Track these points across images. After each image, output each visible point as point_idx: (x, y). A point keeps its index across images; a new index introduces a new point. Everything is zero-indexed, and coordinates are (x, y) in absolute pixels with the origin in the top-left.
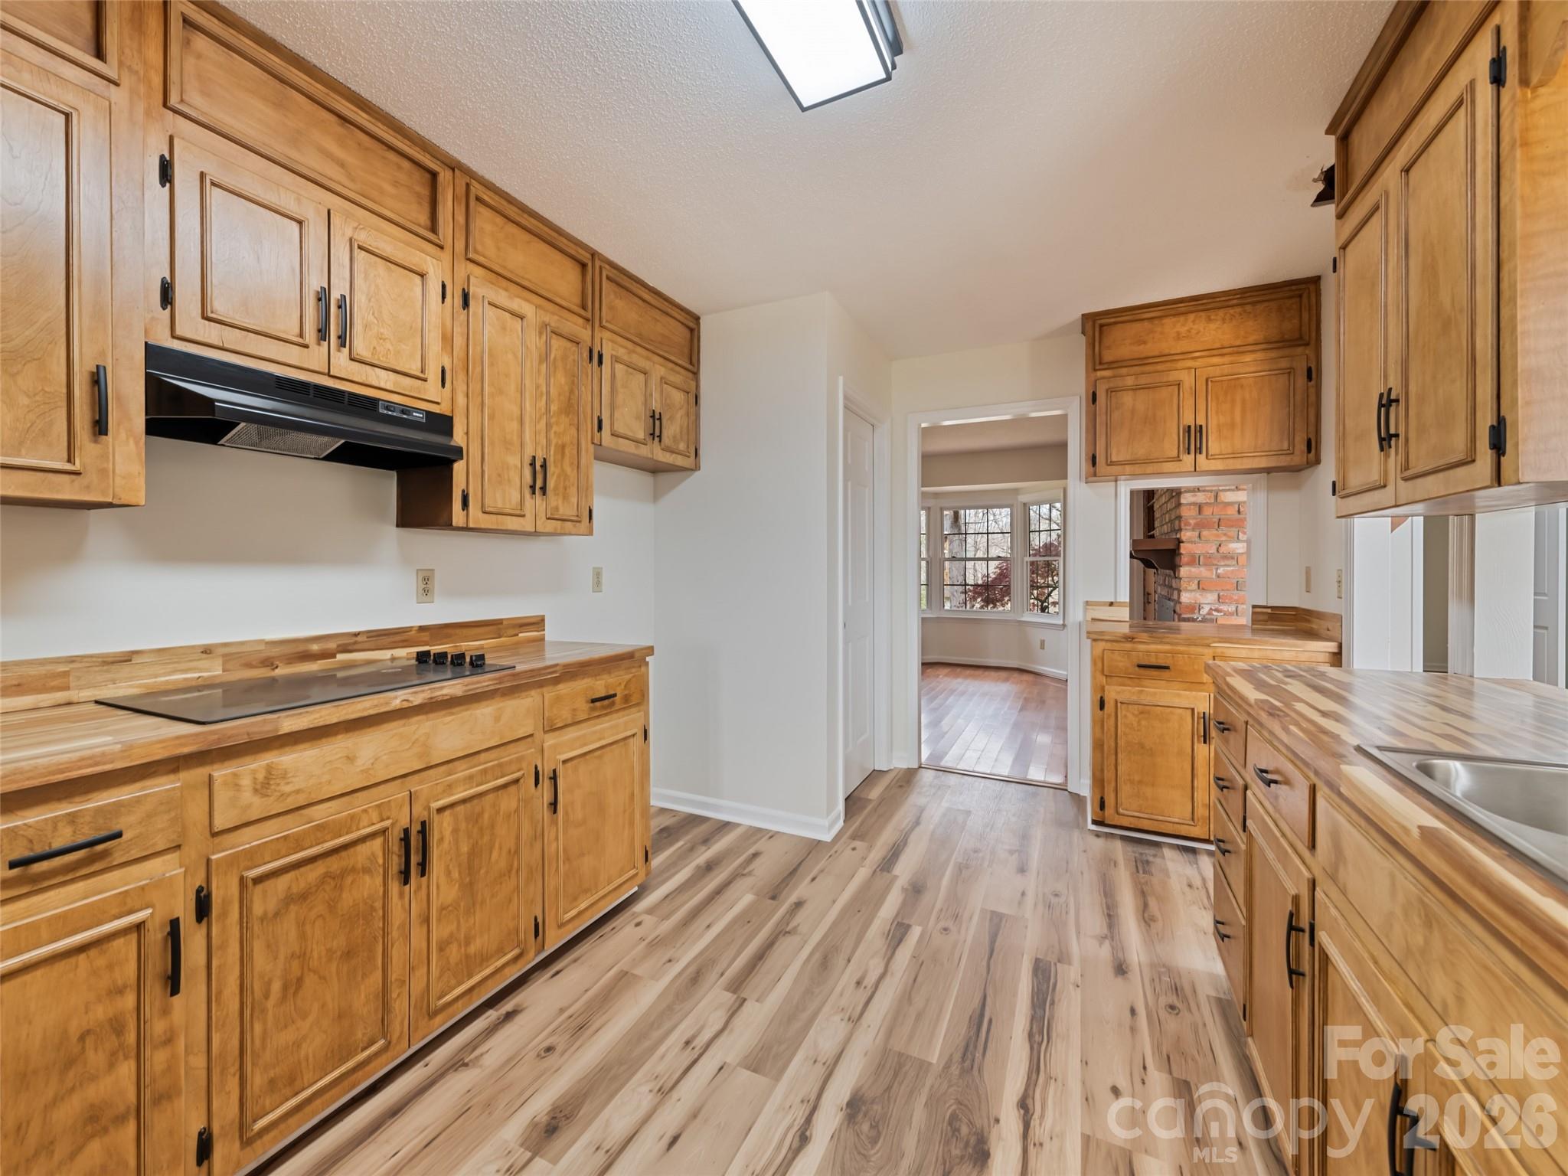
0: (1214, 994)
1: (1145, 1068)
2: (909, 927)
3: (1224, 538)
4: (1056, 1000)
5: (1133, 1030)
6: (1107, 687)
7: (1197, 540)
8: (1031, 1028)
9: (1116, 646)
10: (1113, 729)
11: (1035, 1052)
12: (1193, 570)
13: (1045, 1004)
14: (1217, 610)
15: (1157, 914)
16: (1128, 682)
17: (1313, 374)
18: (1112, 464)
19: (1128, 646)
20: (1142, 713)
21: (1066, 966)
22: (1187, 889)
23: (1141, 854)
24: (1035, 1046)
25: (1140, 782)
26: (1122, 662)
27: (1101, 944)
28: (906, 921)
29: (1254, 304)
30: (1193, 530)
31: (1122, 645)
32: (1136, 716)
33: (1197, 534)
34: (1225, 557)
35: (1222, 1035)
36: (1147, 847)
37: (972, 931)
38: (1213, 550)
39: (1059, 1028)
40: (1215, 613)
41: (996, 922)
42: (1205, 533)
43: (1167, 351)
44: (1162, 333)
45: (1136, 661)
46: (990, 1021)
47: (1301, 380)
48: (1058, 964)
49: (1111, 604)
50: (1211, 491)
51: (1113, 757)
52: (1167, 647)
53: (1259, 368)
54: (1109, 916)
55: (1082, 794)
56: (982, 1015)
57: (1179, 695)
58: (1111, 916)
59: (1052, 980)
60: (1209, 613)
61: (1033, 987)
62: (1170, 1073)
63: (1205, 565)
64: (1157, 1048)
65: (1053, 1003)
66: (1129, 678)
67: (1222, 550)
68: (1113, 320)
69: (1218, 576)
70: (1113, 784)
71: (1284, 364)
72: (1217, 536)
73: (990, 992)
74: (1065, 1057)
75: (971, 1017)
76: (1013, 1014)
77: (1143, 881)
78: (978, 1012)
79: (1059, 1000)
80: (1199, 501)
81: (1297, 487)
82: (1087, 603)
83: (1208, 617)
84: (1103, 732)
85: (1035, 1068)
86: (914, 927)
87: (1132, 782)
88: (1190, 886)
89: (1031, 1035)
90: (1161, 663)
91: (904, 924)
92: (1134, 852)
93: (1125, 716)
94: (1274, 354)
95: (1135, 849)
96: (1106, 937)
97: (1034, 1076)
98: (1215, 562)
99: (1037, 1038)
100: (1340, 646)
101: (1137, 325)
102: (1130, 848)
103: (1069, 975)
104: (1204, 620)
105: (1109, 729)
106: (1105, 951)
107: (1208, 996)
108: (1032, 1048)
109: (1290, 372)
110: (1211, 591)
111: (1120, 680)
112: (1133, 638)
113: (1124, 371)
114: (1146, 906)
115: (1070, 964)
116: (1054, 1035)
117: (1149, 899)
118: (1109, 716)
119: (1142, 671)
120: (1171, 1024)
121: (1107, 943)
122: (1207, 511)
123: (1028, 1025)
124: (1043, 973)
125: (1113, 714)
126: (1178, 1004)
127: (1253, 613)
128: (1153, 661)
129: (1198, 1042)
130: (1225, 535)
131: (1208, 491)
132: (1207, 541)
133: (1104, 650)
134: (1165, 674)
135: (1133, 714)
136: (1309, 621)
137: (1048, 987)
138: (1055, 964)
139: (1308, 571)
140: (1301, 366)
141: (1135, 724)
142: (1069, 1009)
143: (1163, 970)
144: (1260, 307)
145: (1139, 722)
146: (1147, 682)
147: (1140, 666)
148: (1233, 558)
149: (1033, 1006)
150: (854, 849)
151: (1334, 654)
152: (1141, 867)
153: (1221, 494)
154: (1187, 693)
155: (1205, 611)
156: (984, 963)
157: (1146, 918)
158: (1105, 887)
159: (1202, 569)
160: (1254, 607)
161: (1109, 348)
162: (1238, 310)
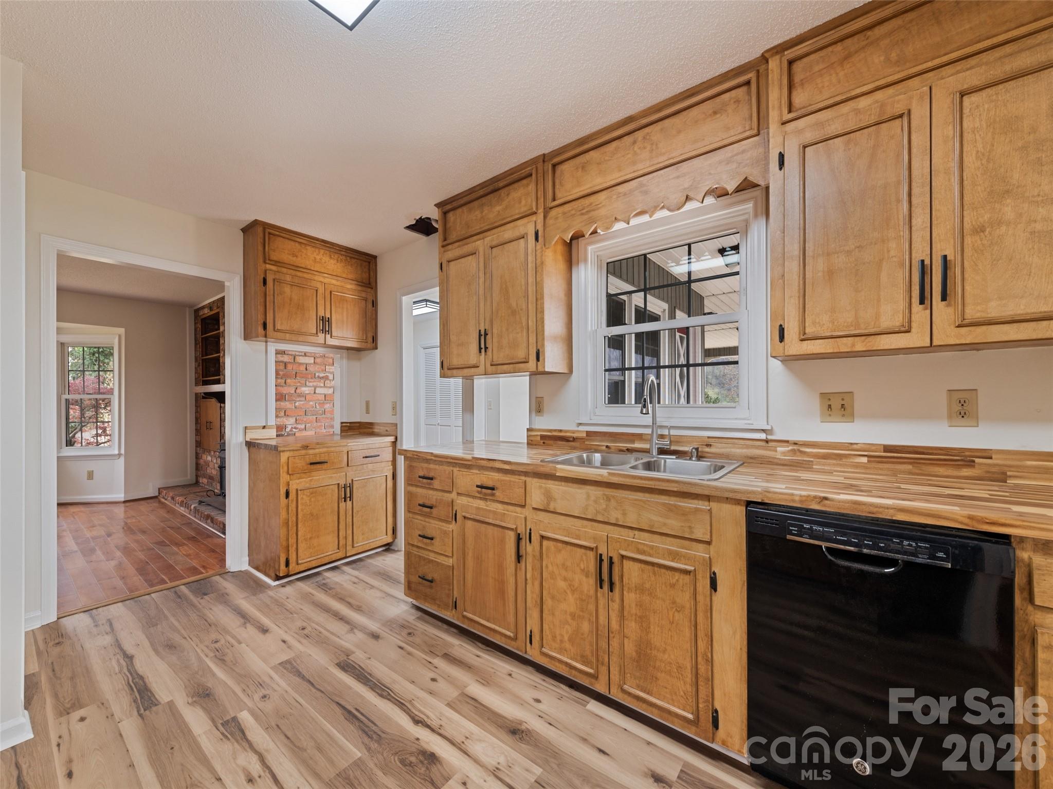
0: (414, 618)
1: (430, 663)
2: (234, 719)
3: (299, 384)
4: (370, 672)
5: (409, 654)
6: (291, 482)
7: (284, 385)
8: (377, 693)
9: (296, 453)
10: (295, 509)
11: (392, 699)
12: (282, 403)
13: (368, 679)
14: (295, 428)
15: (358, 603)
16: (303, 475)
17: (374, 304)
18: (278, 331)
19: (303, 452)
20: (311, 494)
21: (354, 655)
22: (355, 585)
23: (317, 582)
24: (389, 697)
25: (311, 538)
26: (300, 463)
27: (354, 633)
28: (228, 718)
29: (351, 258)
30: (282, 378)
31: (300, 452)
32: (309, 496)
33: (283, 381)
34: (300, 395)
35: (434, 629)
36: (315, 577)
37: (281, 683)
38: (293, 392)
39: (387, 681)
40: (294, 430)
41: (290, 667)
42: (288, 381)
43: (309, 267)
44: (306, 254)
45: (308, 461)
46: (357, 710)
47: (370, 305)
48: (349, 657)
49: (264, 427)
50: (292, 355)
51: (295, 528)
52: (325, 450)
53: (354, 294)
54: (341, 619)
55: (243, 569)
56: (349, 712)
57: (331, 477)
58: (342, 619)
59: (357, 666)
60: (291, 431)
61: (354, 677)
62: (438, 656)
63: (289, 401)
64: (424, 651)
65: (370, 675)
66: (304, 473)
67: (298, 391)
68: (278, 233)
69: (296, 407)
70: (295, 546)
71: (364, 295)
72: (295, 383)
73: (337, 699)
74: (403, 688)
75: (346, 719)
76: (361, 696)
77: (334, 594)
78: (345, 713)
79: (371, 671)
80: (285, 361)
81: (359, 359)
82: (246, 428)
83: (290, 433)
84: (288, 514)
85: (401, 705)
86: (238, 715)
87: (306, 540)
88: (354, 583)
89: (381, 696)
90: (322, 460)
91: (228, 721)
92: (312, 583)
93: (302, 498)
94: (360, 288)
95: (311, 582)
96: (352, 629)
97: (405, 708)
98: (294, 399)
99: (385, 694)
100: (396, 438)
101: (292, 243)
102: (309, 582)
103: (359, 657)
104: (288, 435)
105: (292, 510)
106: (360, 635)
107: (414, 620)
108: (389, 700)
109: (366, 300)
110: (292, 417)
111: (298, 475)
112: (308, 447)
113: (284, 270)
114: (349, 603)
115: (353, 653)
116: (388, 685)
117: (347, 599)
118: (292, 501)
119: (313, 467)
120: (418, 640)
121: (355, 631)
122: (290, 367)
123: (374, 693)
124: (346, 666)
125: (295, 499)
126: (410, 631)
127: (341, 427)
128: (318, 460)
129: (432, 638)
130: (299, 382)
131: (290, 355)
132: (290, 386)
133: (288, 457)
134: (324, 466)
135: (307, 495)
136: (371, 428)
137: (359, 671)
138: (348, 659)
139: (367, 403)
140: (370, 298)
141: (308, 502)
142: (380, 671)
143: (389, 623)
144: (354, 261)
145: (310, 500)
146: (314, 473)
147: (311, 464)
148: (303, 396)
149: (365, 684)
150: (82, 719)
151: (393, 442)
152: (325, 587)
153: (296, 357)
154: (335, 475)
155: (288, 430)
156: (314, 690)
157: (358, 609)
158: (321, 608)
159: (287, 403)
160: (342, 423)
161: (274, 251)
162: (344, 258)
